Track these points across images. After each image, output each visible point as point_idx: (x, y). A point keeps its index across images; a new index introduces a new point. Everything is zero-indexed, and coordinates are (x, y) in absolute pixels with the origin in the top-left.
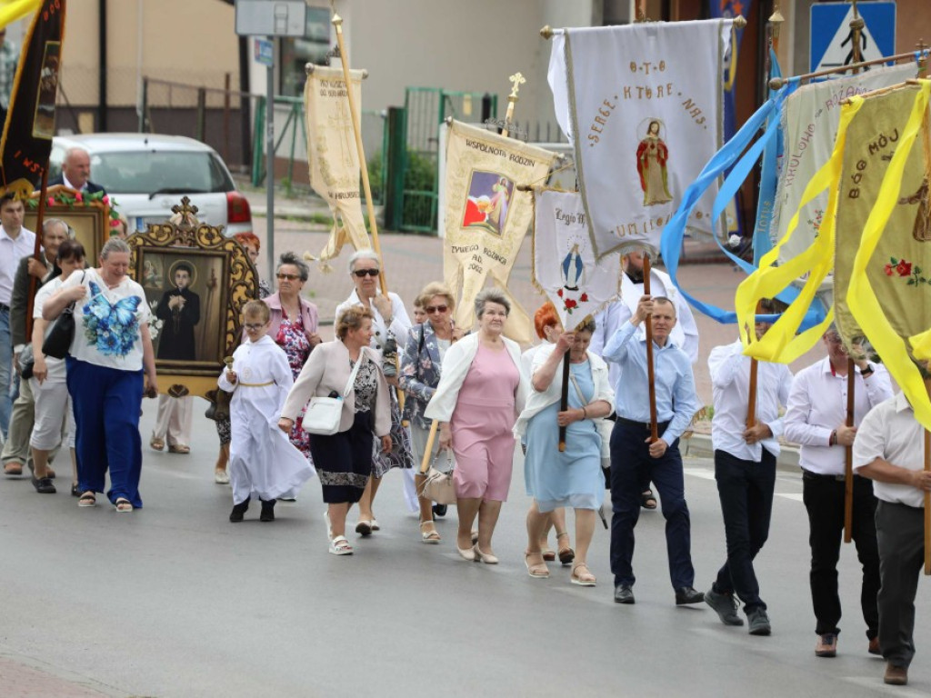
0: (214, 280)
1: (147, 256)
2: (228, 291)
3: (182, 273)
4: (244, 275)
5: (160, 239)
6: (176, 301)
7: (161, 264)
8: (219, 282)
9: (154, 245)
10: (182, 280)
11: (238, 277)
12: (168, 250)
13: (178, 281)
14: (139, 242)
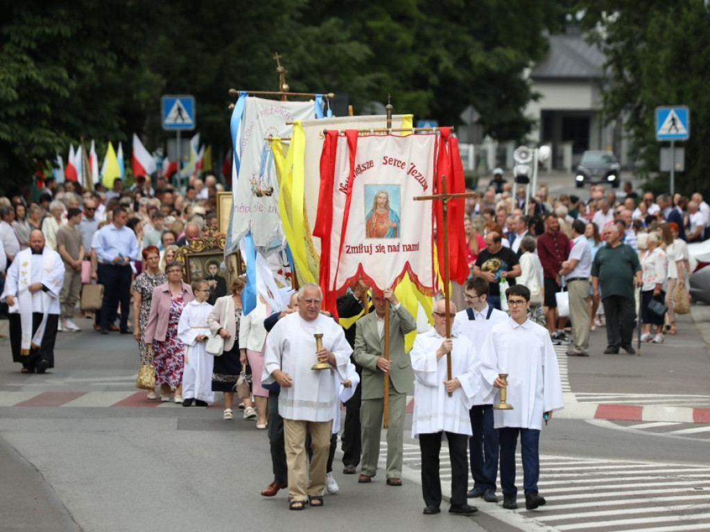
1: (190, 259)
3: (213, 266)
5: (198, 248)
6: (212, 283)
7: (200, 262)
8: (236, 269)
9: (194, 252)
10: (213, 270)
12: (202, 254)
13: (211, 271)
14: (185, 251)
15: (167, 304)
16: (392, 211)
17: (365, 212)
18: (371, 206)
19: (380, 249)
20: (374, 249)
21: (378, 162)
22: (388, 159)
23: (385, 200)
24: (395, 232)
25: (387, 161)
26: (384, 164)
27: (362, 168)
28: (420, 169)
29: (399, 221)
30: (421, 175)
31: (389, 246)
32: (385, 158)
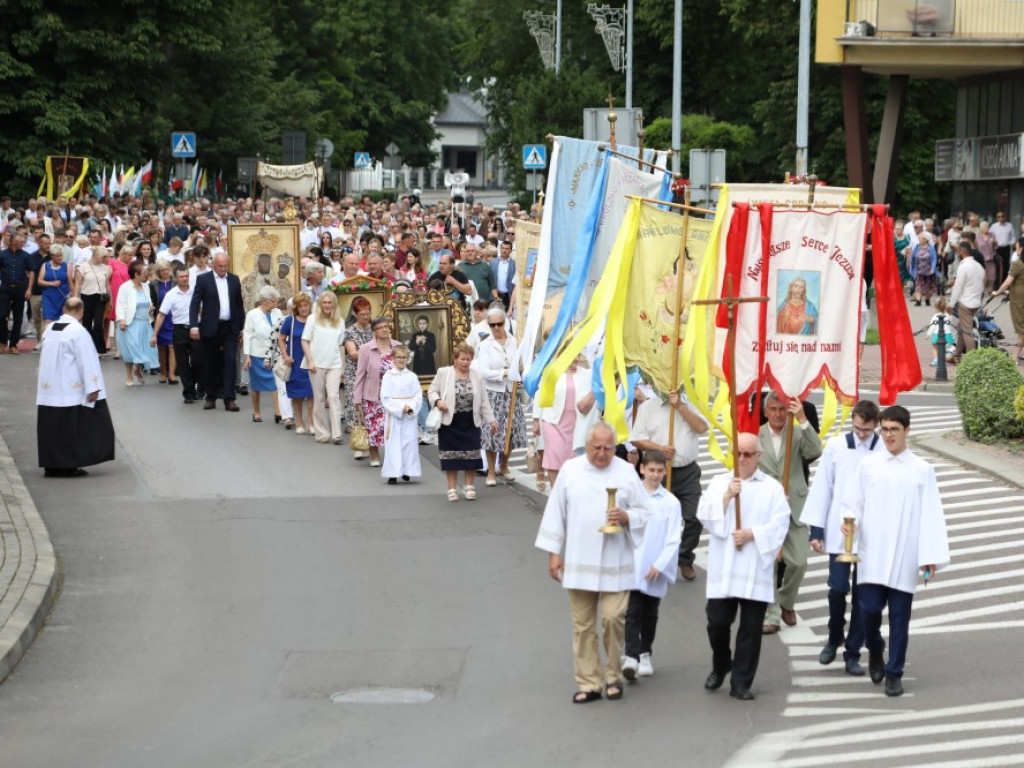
0: (443, 324)
1: (400, 313)
2: (452, 330)
3: (422, 321)
4: (460, 319)
6: (421, 339)
7: (409, 317)
8: (445, 325)
9: (403, 306)
10: (423, 325)
11: (457, 320)
13: (421, 326)
14: (394, 305)
15: (376, 362)
16: (810, 303)
17: (777, 302)
18: (785, 295)
19: (793, 347)
20: (785, 347)
21: (795, 243)
22: (807, 240)
23: (802, 290)
24: (812, 328)
25: (807, 242)
26: (803, 246)
27: (776, 250)
28: (846, 253)
29: (817, 315)
30: (846, 261)
31: (803, 345)
32: (804, 239)
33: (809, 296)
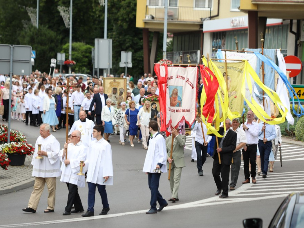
16: (179, 96)
18: (171, 94)
19: (173, 111)
21: (175, 77)
22: (178, 76)
23: (176, 92)
25: (178, 77)
27: (168, 79)
28: (191, 80)
30: (191, 83)
31: (177, 110)
32: (177, 75)
33: (179, 94)
